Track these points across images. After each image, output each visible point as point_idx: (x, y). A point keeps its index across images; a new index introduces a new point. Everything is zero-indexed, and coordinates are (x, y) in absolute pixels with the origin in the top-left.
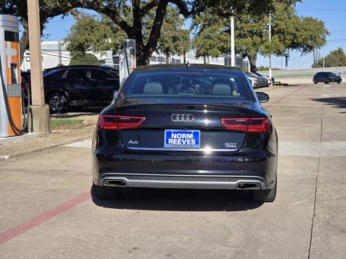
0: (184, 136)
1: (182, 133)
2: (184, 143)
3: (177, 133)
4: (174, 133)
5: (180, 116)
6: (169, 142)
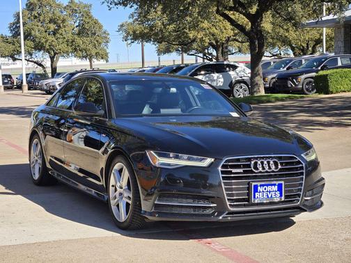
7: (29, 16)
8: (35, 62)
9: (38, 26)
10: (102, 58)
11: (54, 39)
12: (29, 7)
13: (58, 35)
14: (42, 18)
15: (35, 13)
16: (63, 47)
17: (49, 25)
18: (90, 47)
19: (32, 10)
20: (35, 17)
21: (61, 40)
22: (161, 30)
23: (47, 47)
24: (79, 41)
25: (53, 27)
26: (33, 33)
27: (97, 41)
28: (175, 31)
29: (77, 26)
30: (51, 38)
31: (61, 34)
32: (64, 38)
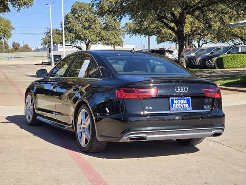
0: (181, 102)
1: (180, 100)
2: (182, 107)
3: (177, 100)
4: (176, 100)
5: (180, 88)
6: (174, 106)
7: (73, 17)
8: (77, 47)
9: (78, 24)
10: (119, 45)
11: (88, 32)
12: (73, 11)
13: (91, 30)
14: (80, 18)
15: (76, 15)
16: (93, 37)
17: (85, 23)
18: (111, 37)
19: (75, 13)
20: (77, 18)
21: (92, 33)
22: (147, 28)
23: (83, 37)
24: (104, 33)
25: (87, 24)
26: (74, 28)
27: (116, 34)
28: (155, 28)
29: (104, 24)
30: (86, 32)
31: (93, 29)
32: (94, 31)
